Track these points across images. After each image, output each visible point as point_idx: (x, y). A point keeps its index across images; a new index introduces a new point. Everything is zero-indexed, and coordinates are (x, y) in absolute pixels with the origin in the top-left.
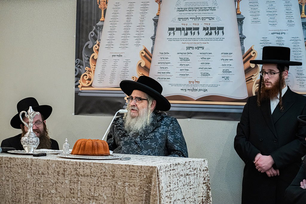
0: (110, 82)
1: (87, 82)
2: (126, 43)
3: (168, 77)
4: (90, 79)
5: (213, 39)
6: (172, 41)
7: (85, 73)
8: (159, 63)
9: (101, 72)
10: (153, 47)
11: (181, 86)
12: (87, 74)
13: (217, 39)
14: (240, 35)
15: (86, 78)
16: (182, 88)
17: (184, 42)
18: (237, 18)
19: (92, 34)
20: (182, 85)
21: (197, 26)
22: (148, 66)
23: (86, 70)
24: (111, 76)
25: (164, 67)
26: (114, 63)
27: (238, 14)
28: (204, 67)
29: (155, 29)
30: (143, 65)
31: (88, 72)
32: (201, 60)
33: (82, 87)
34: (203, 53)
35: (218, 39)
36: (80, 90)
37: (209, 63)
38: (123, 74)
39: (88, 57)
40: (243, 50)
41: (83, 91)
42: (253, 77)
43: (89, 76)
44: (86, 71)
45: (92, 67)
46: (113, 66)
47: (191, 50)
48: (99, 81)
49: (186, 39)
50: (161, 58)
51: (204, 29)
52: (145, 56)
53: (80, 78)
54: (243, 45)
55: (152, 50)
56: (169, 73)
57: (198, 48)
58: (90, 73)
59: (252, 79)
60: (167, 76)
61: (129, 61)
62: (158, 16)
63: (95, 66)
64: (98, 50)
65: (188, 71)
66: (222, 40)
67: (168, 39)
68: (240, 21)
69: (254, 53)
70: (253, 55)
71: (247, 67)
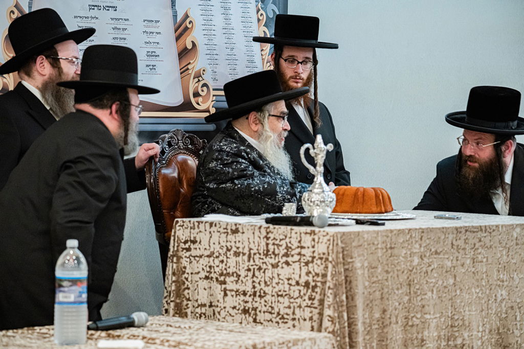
10: (31, 0)
32: (113, 31)
34: (116, 19)
37: (125, 39)
40: (175, 16)
42: (190, 67)
47: (95, 12)
54: (175, 6)
55: (30, 8)
57: (107, 8)
59: (188, 69)
69: (190, 22)
70: (189, 26)
71: (182, 48)
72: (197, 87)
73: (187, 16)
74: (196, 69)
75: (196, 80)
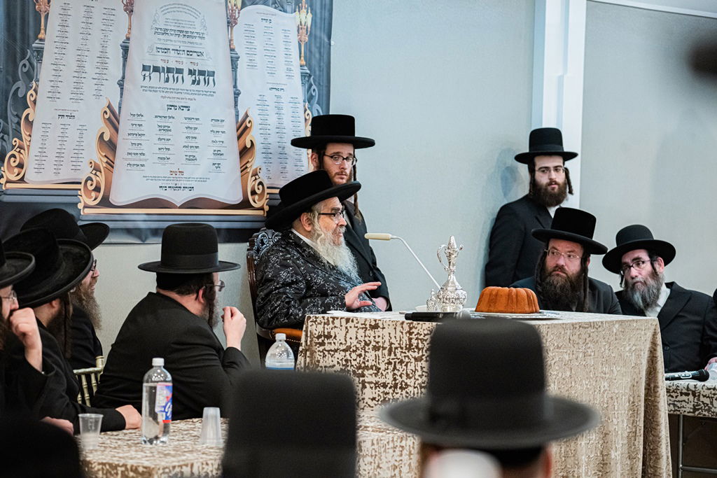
0: (55, 171)
1: (16, 170)
2: (81, 90)
3: (142, 163)
4: (21, 166)
5: (201, 93)
6: (148, 92)
7: (13, 152)
8: (129, 134)
9: (40, 150)
10: (121, 101)
11: (160, 180)
12: (17, 154)
13: (206, 94)
14: (234, 87)
15: (14, 162)
16: (161, 183)
17: (164, 94)
18: (231, 57)
19: (24, 65)
21: (180, 67)
22: (114, 140)
23: (14, 144)
24: (57, 159)
25: (137, 142)
26: (62, 131)
27: (232, 50)
28: (190, 145)
29: (124, 65)
30: (106, 138)
31: (18, 150)
32: (186, 130)
33: (7, 182)
34: (189, 119)
35: (208, 94)
36: (4, 189)
37: (195, 138)
38: (76, 155)
39: (17, 116)
40: (237, 116)
41: (8, 192)
42: (248, 165)
43: (20, 157)
44: (14, 146)
45: (26, 139)
46: (60, 138)
47: (172, 112)
48: (36, 170)
49: (166, 90)
50: (133, 125)
51: (191, 72)
52: (109, 119)
53: (4, 162)
54: (237, 105)
55: (120, 108)
56: (144, 154)
57: (182, 108)
58: (22, 151)
59: (247, 168)
60: (140, 160)
61: (84, 128)
62: (128, 39)
63: (30, 136)
64: (35, 102)
65: (169, 152)
66: (212, 95)
67: (142, 87)
68: (234, 62)
69: (250, 122)
70: (249, 125)
71: (242, 147)
72: (254, 185)
73: (247, 116)
74: (254, 168)
75: (254, 178)
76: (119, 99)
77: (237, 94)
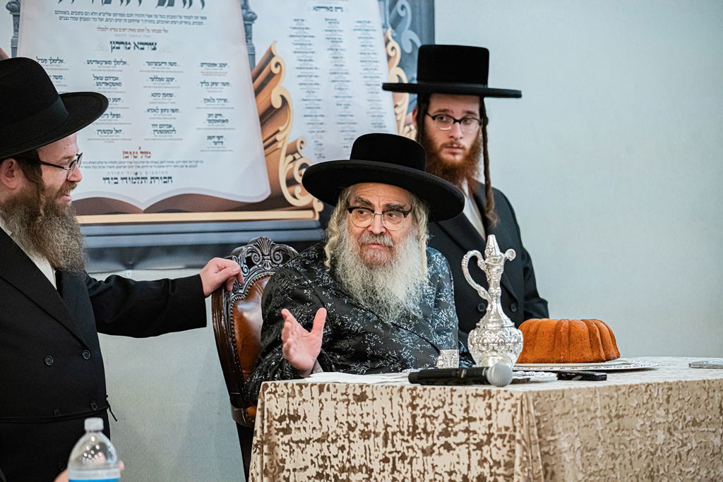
5: (178, 19)
6: (70, 21)
10: (16, 37)
11: (104, 167)
13: (187, 20)
14: (243, 8)
16: (106, 172)
17: (103, 24)
20: (104, 165)
28: (160, 107)
32: (151, 83)
34: (156, 63)
35: (192, 20)
37: (171, 95)
40: (252, 56)
42: (278, 137)
47: (121, 54)
49: (107, 16)
54: (250, 38)
57: (141, 45)
59: (275, 141)
65: (120, 120)
66: (200, 23)
67: (57, 12)
69: (277, 64)
70: (276, 71)
71: (264, 107)
72: (292, 170)
73: (271, 55)
74: (290, 140)
75: (290, 158)
76: (12, 34)
77: (249, 20)
